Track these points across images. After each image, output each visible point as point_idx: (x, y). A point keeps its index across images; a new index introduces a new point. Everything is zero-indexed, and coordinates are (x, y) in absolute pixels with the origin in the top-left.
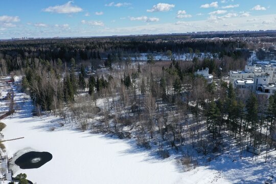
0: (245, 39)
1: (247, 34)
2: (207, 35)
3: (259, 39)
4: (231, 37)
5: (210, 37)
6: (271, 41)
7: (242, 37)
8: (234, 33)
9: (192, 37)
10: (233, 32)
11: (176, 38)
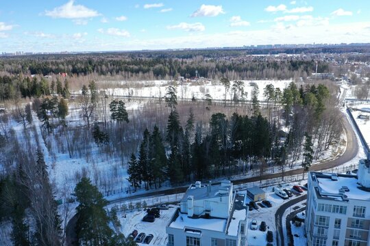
0: (323, 56)
1: (327, 49)
2: (271, 49)
3: (344, 55)
4: (303, 53)
5: (274, 53)
6: (364, 59)
7: (319, 52)
8: (307, 47)
9: (248, 53)
10: (306, 45)
11: (224, 55)
